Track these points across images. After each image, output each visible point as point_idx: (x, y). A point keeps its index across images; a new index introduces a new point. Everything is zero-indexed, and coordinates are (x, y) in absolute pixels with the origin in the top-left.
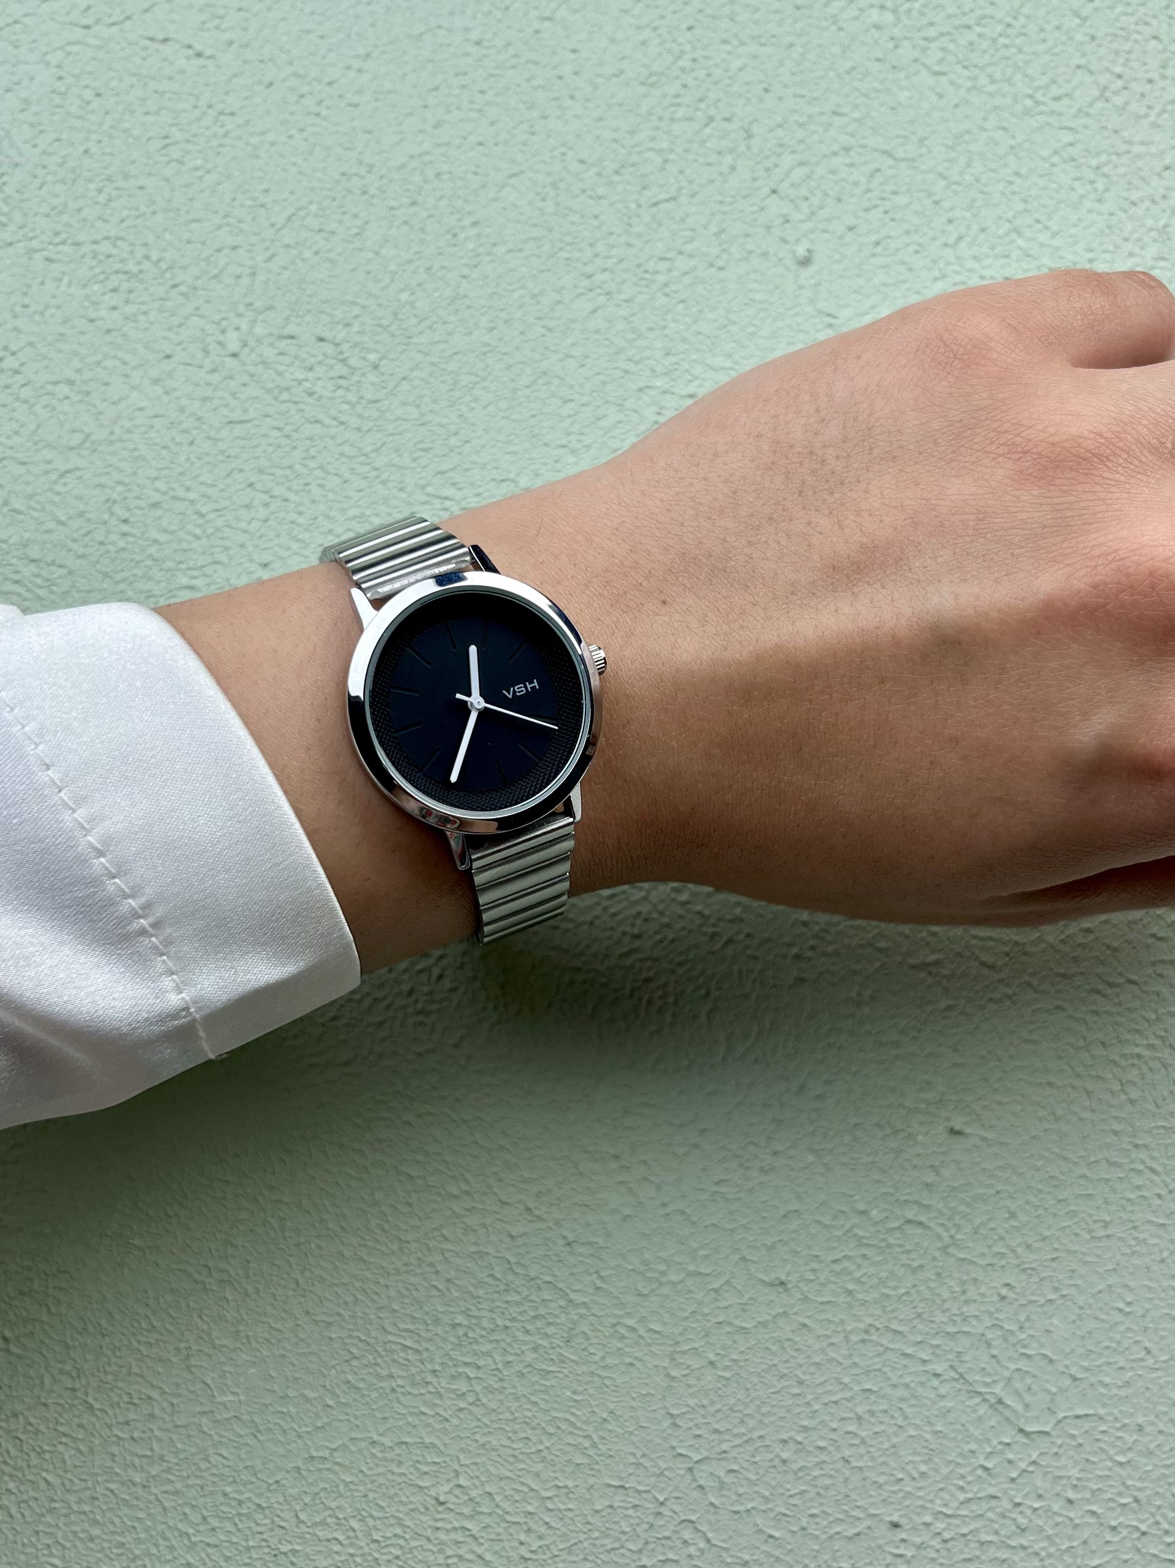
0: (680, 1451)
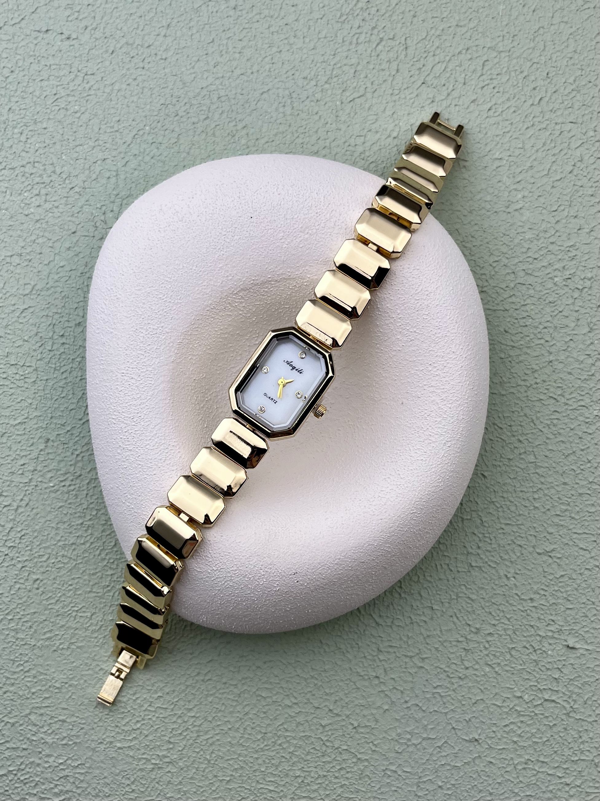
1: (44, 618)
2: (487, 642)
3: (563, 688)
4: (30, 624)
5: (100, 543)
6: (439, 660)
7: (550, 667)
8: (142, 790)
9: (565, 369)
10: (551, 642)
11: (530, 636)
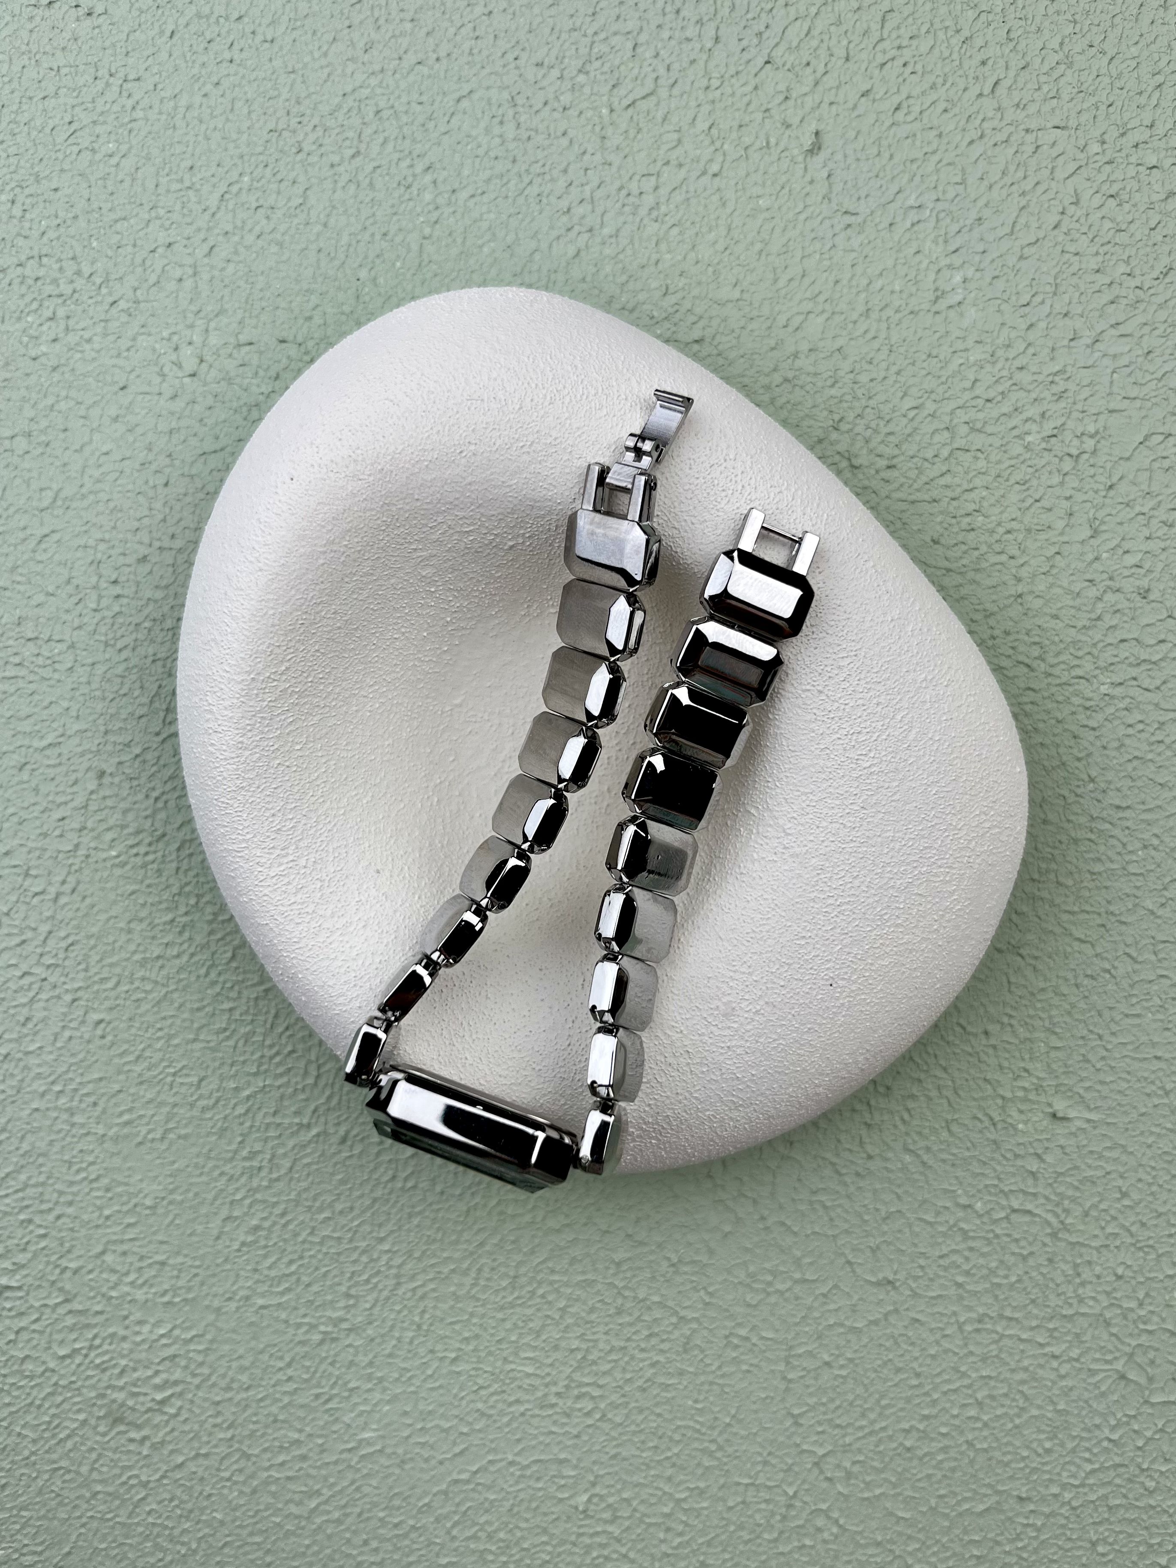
0: (805, 1447)
1: (117, 1087)
2: (907, 1110)
3: (1045, 1189)
4: (92, 1099)
5: (205, 955)
7: (1022, 1153)
9: (1048, 611)
10: (1021, 1108)
11: (983, 1099)
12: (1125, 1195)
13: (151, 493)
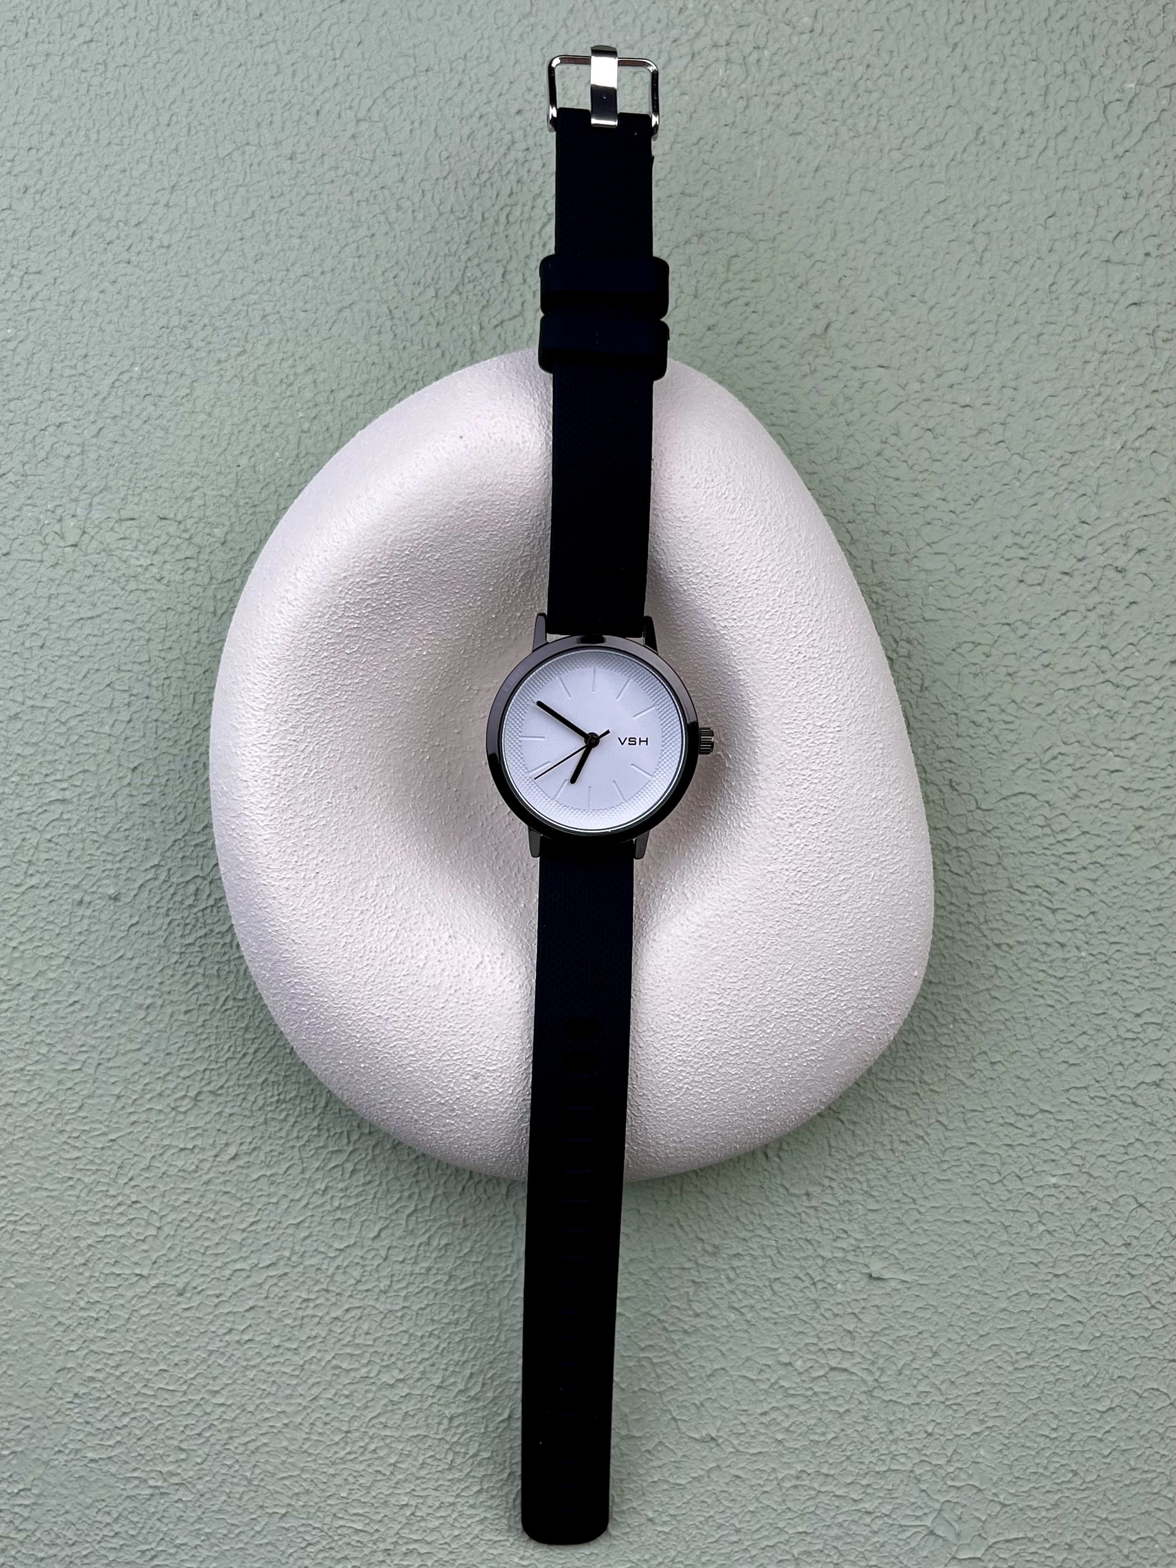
2: (733, 1268)
3: (861, 1348)
6: (650, 1303)
7: (841, 1312)
8: (132, 1532)
10: (841, 1268)
11: (806, 1258)
12: (935, 1354)
13: (27, 655)
